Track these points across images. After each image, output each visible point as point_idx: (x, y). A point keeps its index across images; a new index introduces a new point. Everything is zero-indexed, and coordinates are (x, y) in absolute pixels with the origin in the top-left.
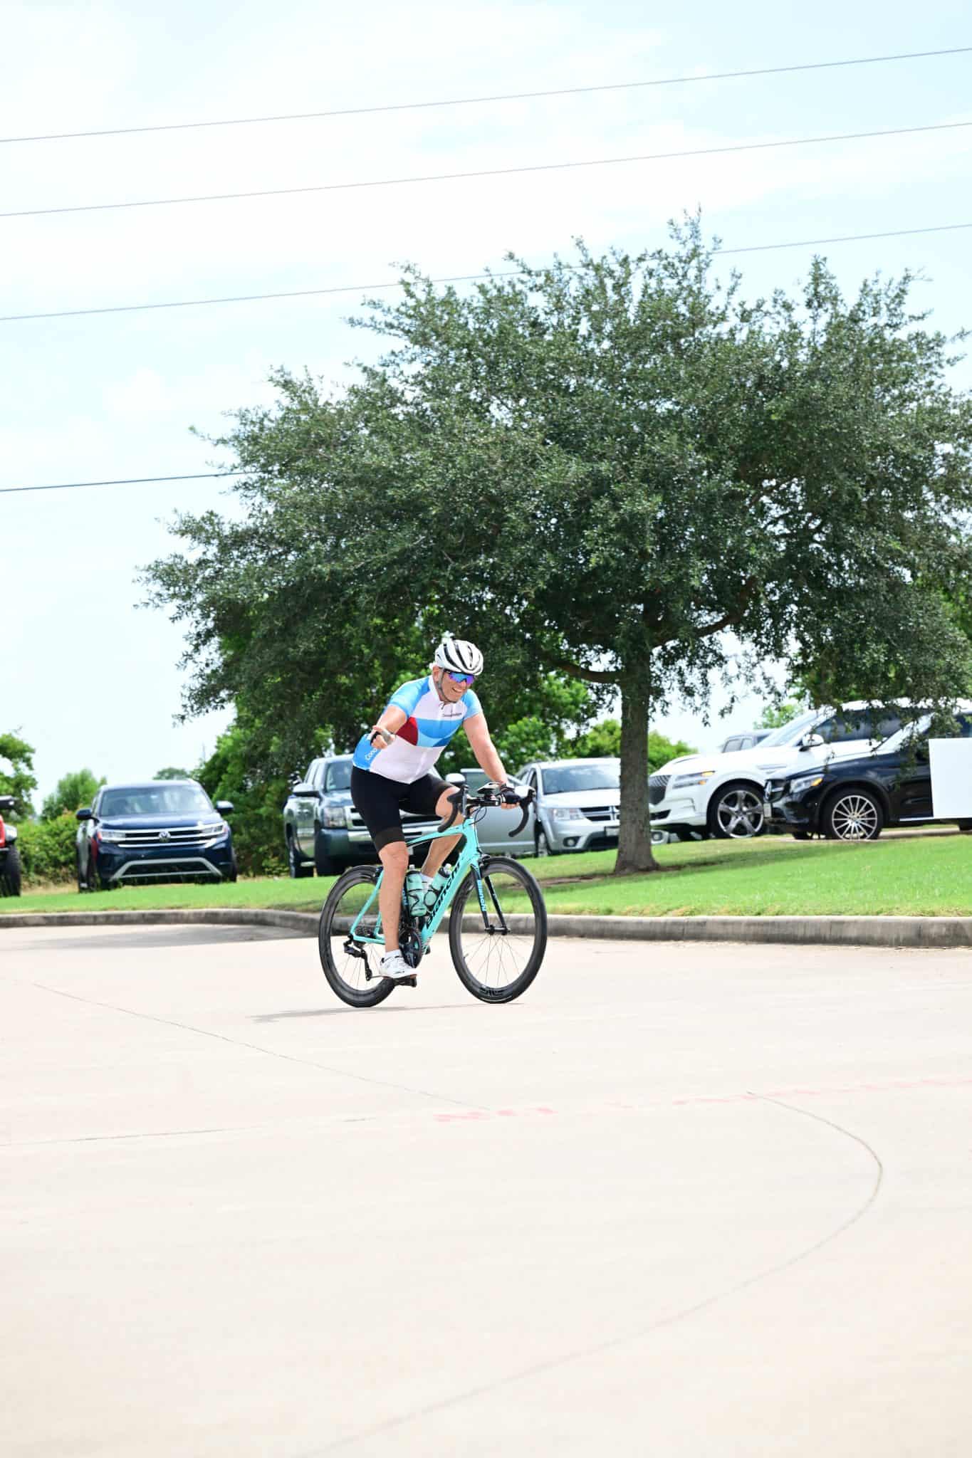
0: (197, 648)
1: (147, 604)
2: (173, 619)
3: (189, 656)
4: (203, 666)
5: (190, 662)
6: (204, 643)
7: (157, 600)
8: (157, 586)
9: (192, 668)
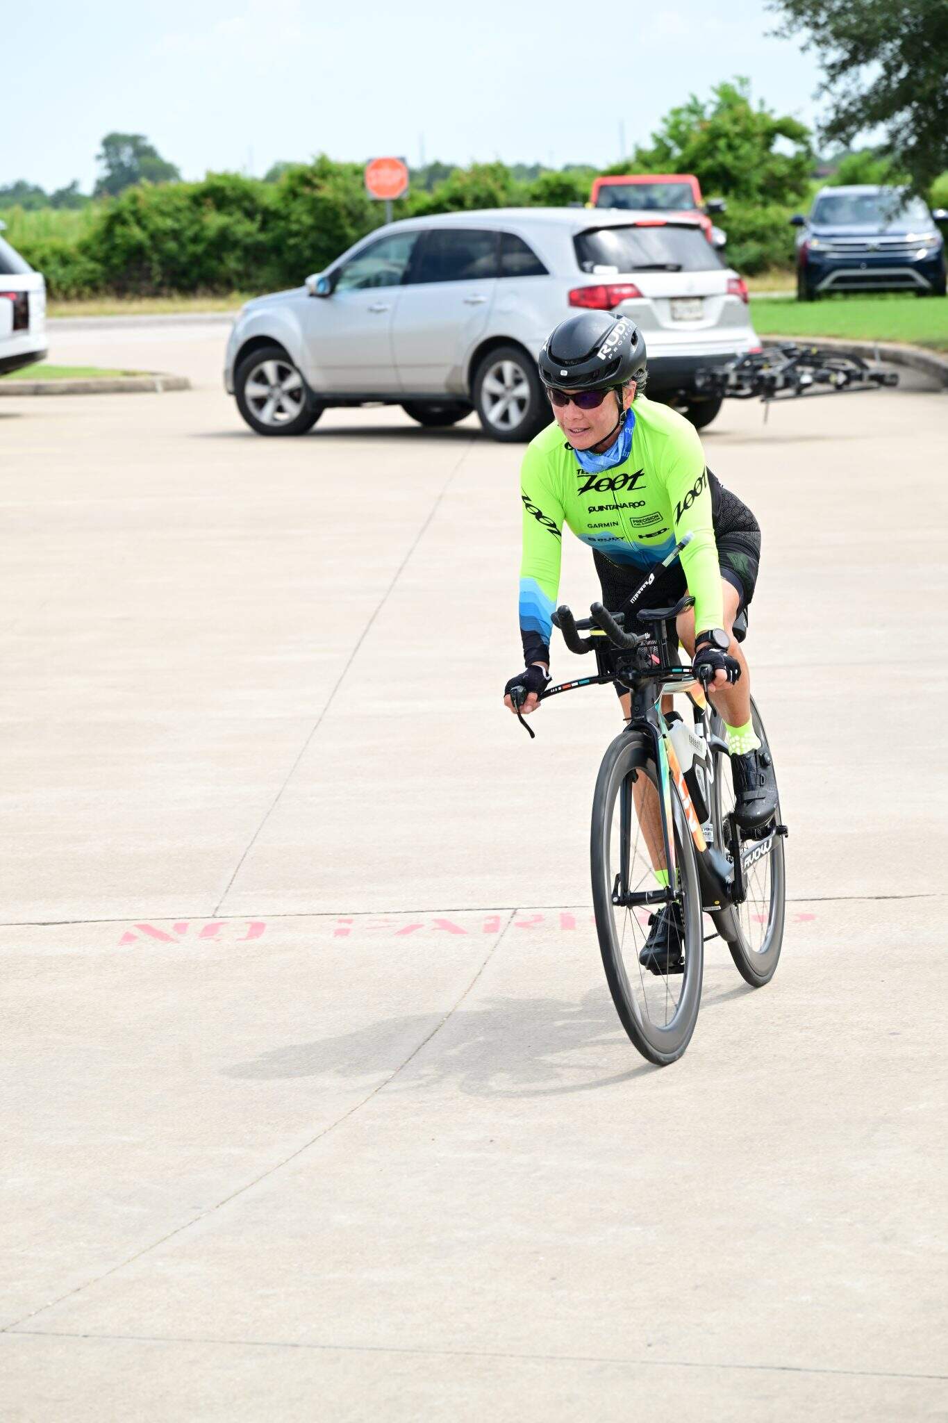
0: (833, 79)
1: (776, 34)
2: (803, 49)
3: (825, 87)
4: (839, 97)
5: (826, 94)
6: (840, 73)
7: (786, 32)
8: (789, 15)
9: (827, 99)
